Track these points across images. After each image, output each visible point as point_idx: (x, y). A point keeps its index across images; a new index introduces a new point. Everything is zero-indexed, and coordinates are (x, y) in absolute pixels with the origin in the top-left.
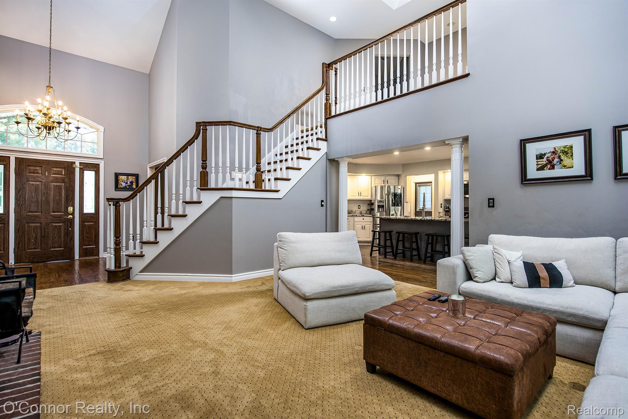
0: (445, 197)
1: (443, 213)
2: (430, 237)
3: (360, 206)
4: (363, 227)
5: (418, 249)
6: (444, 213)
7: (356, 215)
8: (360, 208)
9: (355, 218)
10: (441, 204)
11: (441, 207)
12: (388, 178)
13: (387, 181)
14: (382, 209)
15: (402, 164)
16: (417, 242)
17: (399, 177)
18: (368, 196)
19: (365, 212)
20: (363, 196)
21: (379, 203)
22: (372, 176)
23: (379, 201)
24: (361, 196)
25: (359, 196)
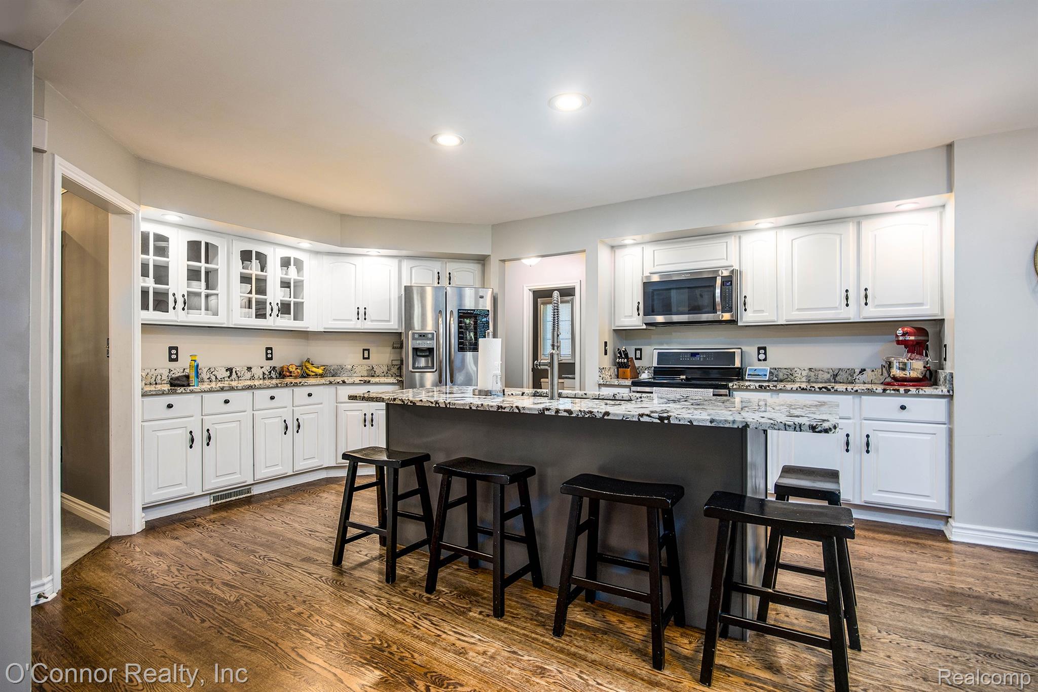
0: (617, 324)
1: (612, 370)
2: (586, 500)
3: (368, 350)
4: (368, 417)
5: (530, 539)
6: (614, 370)
7: (344, 382)
8: (368, 358)
9: (339, 392)
10: (606, 343)
11: (606, 354)
12: (452, 266)
13: (448, 275)
14: (427, 362)
15: (493, 226)
16: (525, 510)
17: (484, 265)
18: (389, 321)
19: (385, 369)
20: (372, 321)
21: (420, 340)
22: (400, 258)
23: (421, 336)
24: (365, 319)
25: (358, 319)
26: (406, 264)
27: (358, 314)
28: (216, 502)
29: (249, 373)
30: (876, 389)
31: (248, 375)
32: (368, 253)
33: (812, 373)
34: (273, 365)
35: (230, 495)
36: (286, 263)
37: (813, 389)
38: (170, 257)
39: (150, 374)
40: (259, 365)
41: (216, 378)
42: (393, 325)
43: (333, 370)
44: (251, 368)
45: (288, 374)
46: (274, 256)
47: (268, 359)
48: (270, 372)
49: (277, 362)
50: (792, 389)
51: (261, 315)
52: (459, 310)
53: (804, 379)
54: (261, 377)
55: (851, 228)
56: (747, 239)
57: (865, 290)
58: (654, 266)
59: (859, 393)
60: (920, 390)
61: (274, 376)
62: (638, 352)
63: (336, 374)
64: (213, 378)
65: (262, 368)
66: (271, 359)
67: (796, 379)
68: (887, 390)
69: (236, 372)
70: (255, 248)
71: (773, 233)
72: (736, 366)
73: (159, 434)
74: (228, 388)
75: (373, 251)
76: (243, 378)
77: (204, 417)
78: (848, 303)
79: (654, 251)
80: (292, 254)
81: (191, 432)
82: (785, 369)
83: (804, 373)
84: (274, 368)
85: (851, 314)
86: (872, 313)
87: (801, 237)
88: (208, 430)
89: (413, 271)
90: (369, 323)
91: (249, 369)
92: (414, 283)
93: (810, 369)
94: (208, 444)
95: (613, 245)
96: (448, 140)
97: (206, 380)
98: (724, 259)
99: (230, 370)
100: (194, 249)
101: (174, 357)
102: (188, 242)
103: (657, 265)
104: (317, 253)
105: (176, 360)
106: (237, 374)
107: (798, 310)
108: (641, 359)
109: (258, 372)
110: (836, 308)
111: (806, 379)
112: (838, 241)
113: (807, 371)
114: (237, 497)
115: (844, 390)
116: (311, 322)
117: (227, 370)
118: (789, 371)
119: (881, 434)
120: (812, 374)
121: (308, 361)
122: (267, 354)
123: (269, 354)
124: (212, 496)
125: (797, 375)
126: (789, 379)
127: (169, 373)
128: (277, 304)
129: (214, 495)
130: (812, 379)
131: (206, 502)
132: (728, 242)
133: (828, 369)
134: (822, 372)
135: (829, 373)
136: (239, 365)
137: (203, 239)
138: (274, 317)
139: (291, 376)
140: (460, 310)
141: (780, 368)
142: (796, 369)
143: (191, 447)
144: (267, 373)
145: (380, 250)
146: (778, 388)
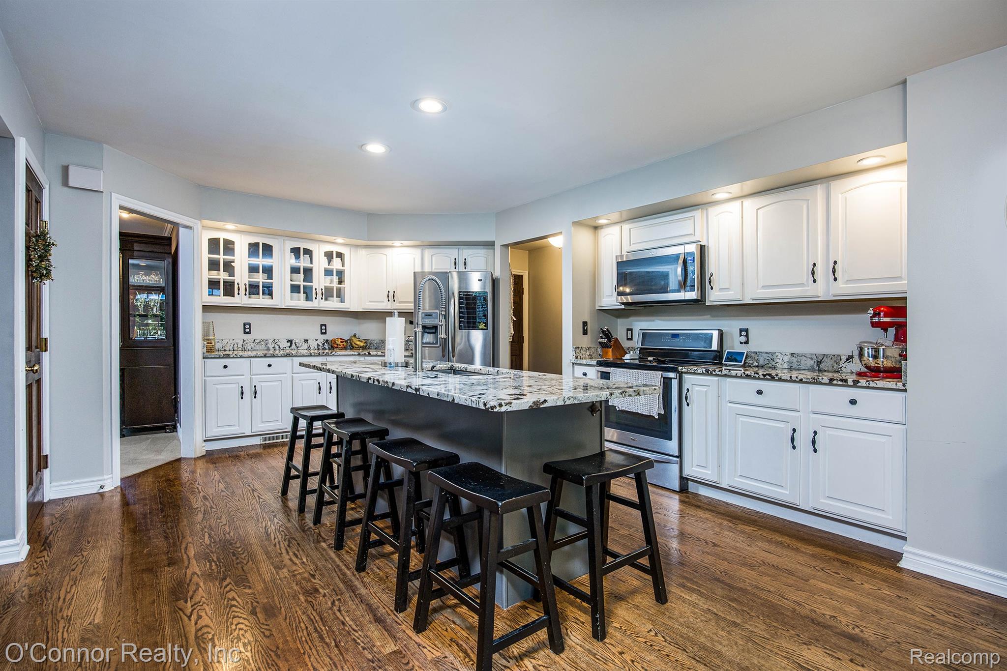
0: (599, 304)
1: (593, 350)
6: (596, 349)
10: (585, 323)
11: (585, 333)
12: (467, 253)
13: (464, 261)
15: (496, 214)
20: (400, 302)
21: (425, 319)
22: (424, 246)
23: (426, 315)
24: (394, 301)
25: (389, 301)
26: (428, 252)
27: (388, 297)
28: (265, 442)
29: (306, 344)
30: (822, 379)
31: (305, 346)
32: (393, 245)
33: (794, 358)
34: (326, 339)
35: (276, 438)
36: (329, 256)
37: (757, 376)
38: (235, 255)
39: (229, 343)
40: (315, 337)
41: (279, 347)
42: (410, 307)
43: (376, 344)
44: (307, 340)
45: (336, 346)
46: (319, 251)
47: (322, 333)
48: (324, 344)
49: (329, 336)
50: (736, 374)
51: (308, 298)
52: (459, 292)
53: (785, 366)
54: (316, 347)
55: (819, 190)
56: (713, 211)
57: (834, 264)
58: (630, 245)
59: (804, 382)
60: (871, 382)
61: (327, 347)
62: (630, 332)
63: (378, 347)
64: (277, 347)
65: (316, 340)
66: (325, 333)
67: (777, 364)
68: (834, 380)
69: (295, 343)
70: (302, 245)
71: (737, 203)
72: (712, 349)
73: (218, 386)
74: (270, 355)
75: (397, 243)
76: (301, 348)
77: (252, 377)
78: (815, 278)
79: (630, 229)
80: (335, 249)
81: (242, 387)
82: (766, 353)
83: (786, 359)
84: (327, 340)
85: (822, 291)
86: (843, 289)
87: (769, 205)
88: (255, 386)
89: (434, 258)
90: (397, 304)
91: (306, 341)
92: (435, 269)
93: (792, 354)
94: (255, 397)
95: (596, 225)
96: (376, 148)
97: (271, 348)
98: (692, 234)
99: (290, 341)
100: (253, 248)
101: (247, 330)
102: (249, 244)
103: (633, 244)
104: (357, 246)
105: (249, 333)
106: (296, 345)
107: (763, 287)
108: (632, 340)
109: (313, 344)
110: (802, 285)
111: (788, 365)
112: (805, 207)
113: (789, 356)
114: (282, 440)
115: (789, 379)
116: (352, 303)
117: (288, 342)
118: (770, 356)
119: (830, 432)
120: (794, 360)
121: (355, 336)
122: (321, 329)
123: (323, 329)
124: (262, 437)
125: (778, 360)
126: (770, 365)
127: (243, 342)
128: (322, 290)
129: (263, 436)
130: (795, 366)
131: (257, 441)
132: (696, 216)
133: (812, 354)
134: (805, 358)
135: (812, 359)
136: (298, 338)
137: (261, 240)
138: (319, 300)
139: (337, 347)
140: (461, 292)
141: (761, 352)
142: (777, 354)
143: (242, 398)
144: (321, 345)
145: (402, 242)
146: (723, 374)
